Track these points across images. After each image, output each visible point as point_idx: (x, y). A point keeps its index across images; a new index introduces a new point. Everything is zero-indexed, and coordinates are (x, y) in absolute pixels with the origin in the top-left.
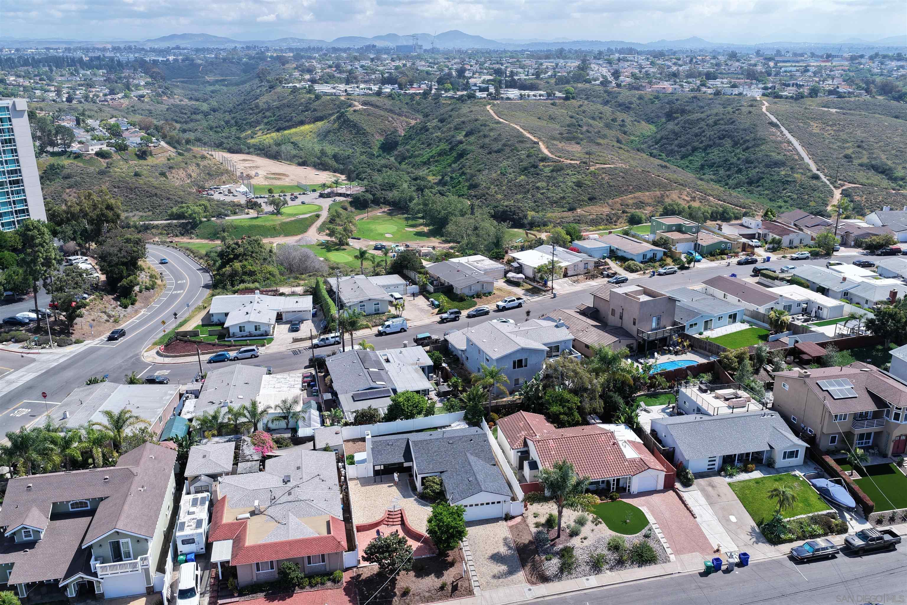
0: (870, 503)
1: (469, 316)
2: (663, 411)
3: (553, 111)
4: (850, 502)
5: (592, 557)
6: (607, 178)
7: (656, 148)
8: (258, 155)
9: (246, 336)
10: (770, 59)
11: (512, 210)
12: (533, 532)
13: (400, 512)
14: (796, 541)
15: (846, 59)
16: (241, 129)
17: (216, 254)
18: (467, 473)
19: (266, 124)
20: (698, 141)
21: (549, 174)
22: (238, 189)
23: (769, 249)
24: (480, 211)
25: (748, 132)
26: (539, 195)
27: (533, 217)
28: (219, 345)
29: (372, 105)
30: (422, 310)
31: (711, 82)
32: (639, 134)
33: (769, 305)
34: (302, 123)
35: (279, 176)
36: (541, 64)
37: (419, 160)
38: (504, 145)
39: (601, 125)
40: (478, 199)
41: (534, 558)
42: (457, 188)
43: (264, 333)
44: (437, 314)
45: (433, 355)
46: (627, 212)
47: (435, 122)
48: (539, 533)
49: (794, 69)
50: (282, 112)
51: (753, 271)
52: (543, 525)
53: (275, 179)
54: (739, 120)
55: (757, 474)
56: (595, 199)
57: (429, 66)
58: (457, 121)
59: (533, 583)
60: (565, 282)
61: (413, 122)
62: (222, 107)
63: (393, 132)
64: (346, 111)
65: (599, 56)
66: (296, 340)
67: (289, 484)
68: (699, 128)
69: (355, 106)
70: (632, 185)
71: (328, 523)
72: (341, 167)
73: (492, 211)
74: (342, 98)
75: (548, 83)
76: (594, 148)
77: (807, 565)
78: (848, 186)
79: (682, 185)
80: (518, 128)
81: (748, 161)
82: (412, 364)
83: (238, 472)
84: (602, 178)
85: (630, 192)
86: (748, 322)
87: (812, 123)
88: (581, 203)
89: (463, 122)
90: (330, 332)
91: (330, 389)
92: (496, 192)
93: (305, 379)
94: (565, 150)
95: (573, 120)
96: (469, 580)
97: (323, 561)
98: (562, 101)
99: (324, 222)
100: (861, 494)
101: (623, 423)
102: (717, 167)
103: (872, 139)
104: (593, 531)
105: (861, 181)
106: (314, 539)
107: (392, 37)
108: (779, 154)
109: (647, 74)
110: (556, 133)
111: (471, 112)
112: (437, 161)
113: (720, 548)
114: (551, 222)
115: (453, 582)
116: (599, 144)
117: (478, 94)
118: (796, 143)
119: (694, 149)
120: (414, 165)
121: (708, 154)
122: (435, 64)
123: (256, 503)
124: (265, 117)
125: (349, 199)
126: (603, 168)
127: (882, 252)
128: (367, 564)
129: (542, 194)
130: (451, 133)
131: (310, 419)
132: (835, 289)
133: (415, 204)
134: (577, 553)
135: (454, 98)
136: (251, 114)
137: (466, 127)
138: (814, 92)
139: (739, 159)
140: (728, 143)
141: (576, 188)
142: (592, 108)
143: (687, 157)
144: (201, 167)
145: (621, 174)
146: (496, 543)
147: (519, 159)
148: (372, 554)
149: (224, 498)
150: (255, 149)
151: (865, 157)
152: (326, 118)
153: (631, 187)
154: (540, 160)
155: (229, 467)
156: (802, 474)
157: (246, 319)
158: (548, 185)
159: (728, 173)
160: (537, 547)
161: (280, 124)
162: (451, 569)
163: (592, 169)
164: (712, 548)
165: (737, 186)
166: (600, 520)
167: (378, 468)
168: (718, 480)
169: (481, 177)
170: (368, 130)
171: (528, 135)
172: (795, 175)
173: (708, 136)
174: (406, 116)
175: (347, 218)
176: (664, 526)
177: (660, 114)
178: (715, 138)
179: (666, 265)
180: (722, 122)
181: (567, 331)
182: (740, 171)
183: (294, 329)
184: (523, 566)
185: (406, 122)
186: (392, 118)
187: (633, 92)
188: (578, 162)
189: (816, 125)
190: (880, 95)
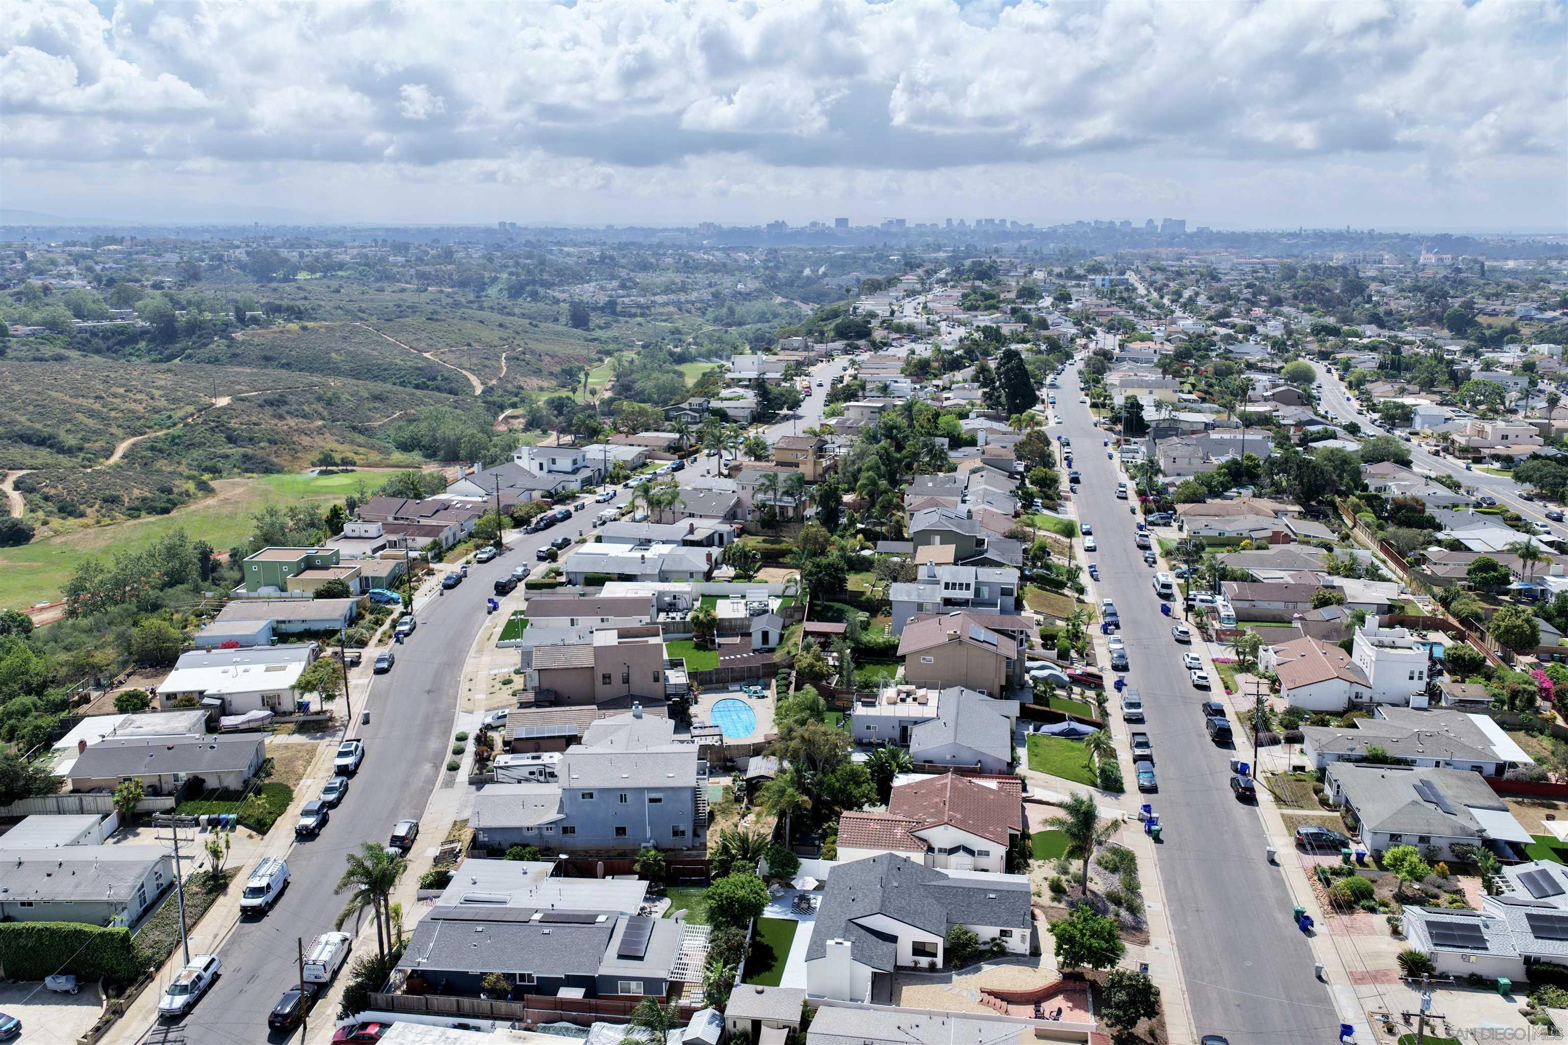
18: (972, 896)
23: (432, 558)
44: (265, 833)
100: (1086, 718)
132: (649, 572)
156: (1032, 732)
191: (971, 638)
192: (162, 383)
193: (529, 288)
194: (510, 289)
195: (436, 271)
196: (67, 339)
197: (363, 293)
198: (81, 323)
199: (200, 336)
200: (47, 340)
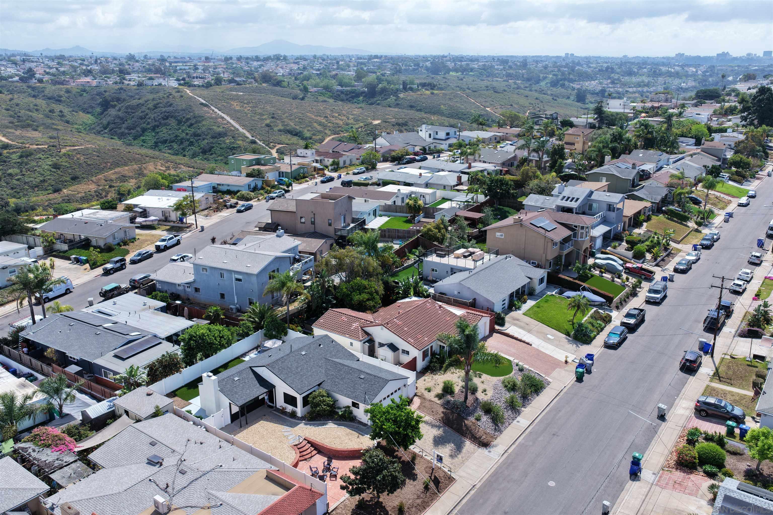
0: (611, 295)
1: (133, 263)
5: (505, 402)
6: (82, 158)
7: (106, 133)
10: (162, 60)
12: (442, 404)
13: (305, 441)
14: (597, 335)
18: (350, 373)
20: (144, 123)
21: (18, 160)
23: (332, 170)
25: (187, 112)
26: (15, 182)
27: (16, 204)
30: (68, 269)
31: (128, 77)
32: (81, 123)
33: (390, 200)
39: (41, 116)
41: (465, 425)
44: (93, 268)
46: (114, 187)
48: (446, 402)
51: (342, 184)
54: (175, 103)
55: (530, 303)
56: (78, 178)
68: (142, 112)
70: (109, 162)
71: (269, 479)
76: (55, 133)
78: (278, 146)
79: (153, 158)
81: (195, 135)
84: (78, 159)
85: (109, 168)
86: (386, 215)
87: (232, 103)
88: (65, 184)
94: (26, 137)
100: (601, 292)
102: (170, 143)
103: (280, 112)
104: (483, 383)
105: (286, 142)
108: (219, 127)
113: (566, 359)
114: (39, 206)
115: (430, 477)
116: (57, 130)
118: (228, 118)
119: (144, 130)
121: (158, 133)
126: (75, 150)
129: (18, 180)
138: (219, 82)
139: (187, 134)
140: (172, 122)
141: (55, 170)
143: (139, 137)
145: (95, 153)
151: (280, 125)
153: (109, 164)
154: (2, 148)
156: (553, 293)
158: (21, 171)
159: (181, 146)
160: (459, 414)
162: (416, 467)
163: (63, 151)
165: (194, 156)
166: (479, 373)
168: (514, 314)
172: (238, 142)
173: (152, 117)
176: (522, 359)
177: (93, 105)
178: (160, 119)
180: (161, 105)
182: (191, 144)
184: (464, 434)
187: (58, 86)
188: (46, 146)
189: (236, 104)
190: (263, 83)
191: (531, 224)
192: (355, 113)
193: (561, 82)
194: (551, 83)
195: (516, 72)
196: (331, 94)
197: (473, 81)
198: (339, 88)
199: (385, 95)
200: (322, 94)
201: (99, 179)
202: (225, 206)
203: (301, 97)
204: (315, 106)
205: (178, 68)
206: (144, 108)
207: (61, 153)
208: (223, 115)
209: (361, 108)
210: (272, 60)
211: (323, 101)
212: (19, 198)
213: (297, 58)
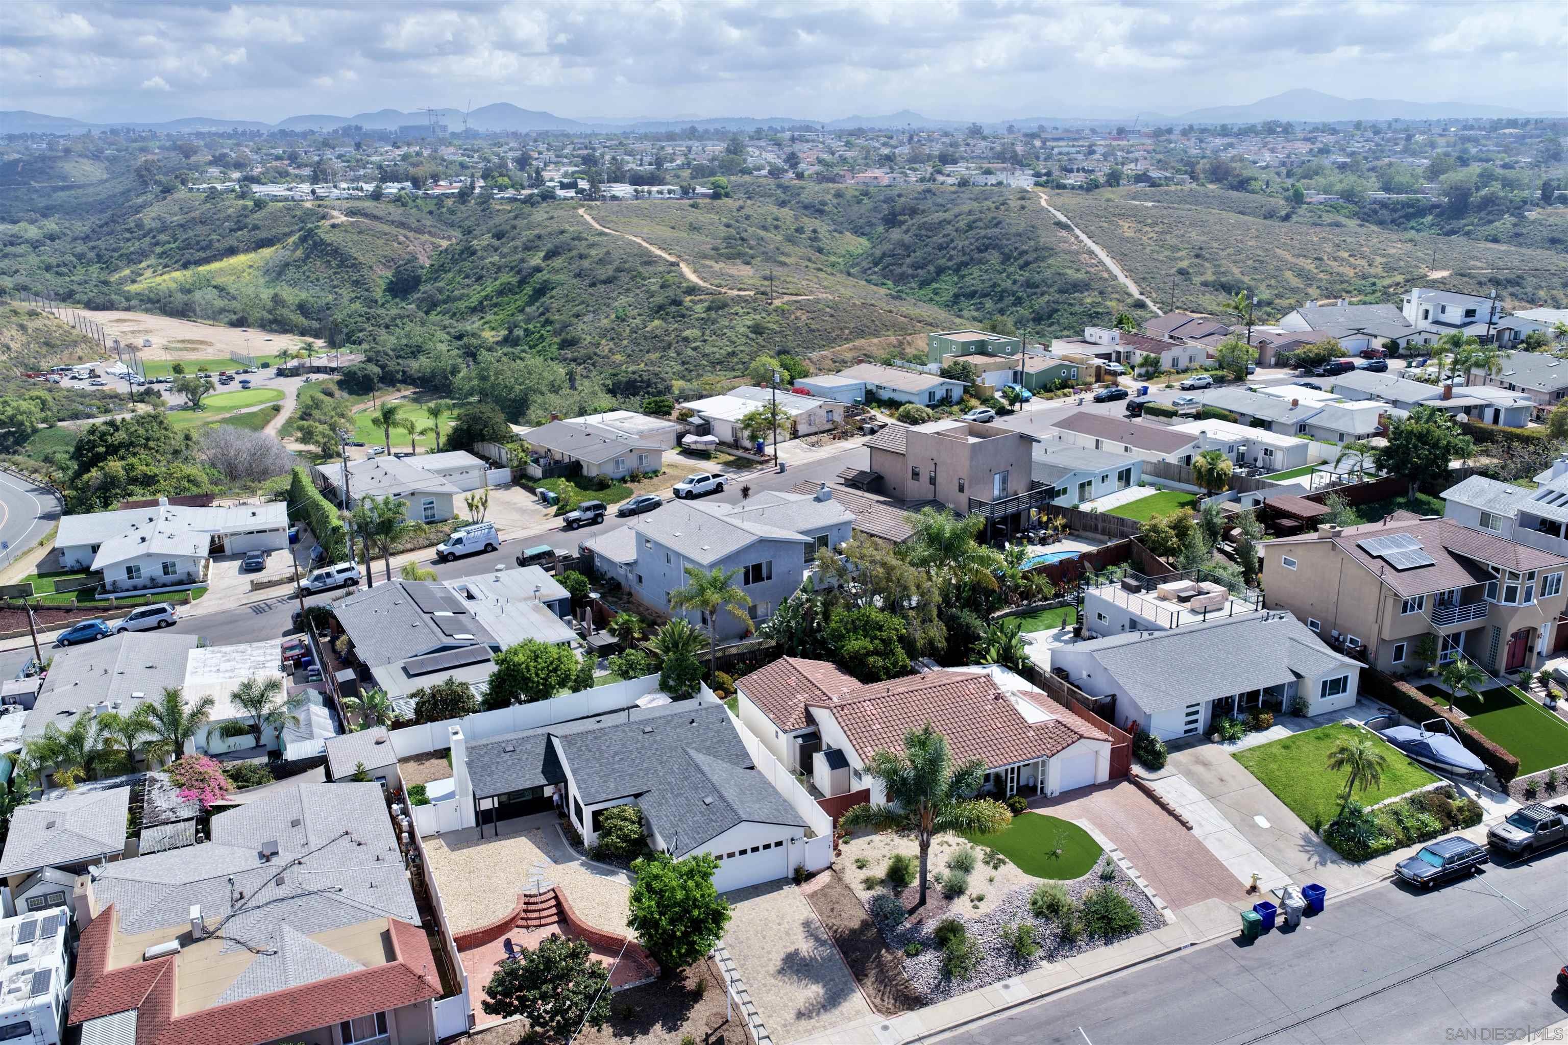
0: (1511, 759)
1: (622, 514)
2: (1057, 638)
3: (694, 216)
4: (1473, 762)
5: (1006, 936)
6: (804, 317)
7: (875, 273)
8: (147, 311)
9: (145, 588)
10: (1034, 136)
11: (645, 378)
12: (863, 901)
13: (552, 894)
14: (1395, 849)
15: (1148, 136)
16: (108, 266)
17: (67, 456)
18: (697, 788)
19: (160, 256)
20: (944, 257)
21: (704, 315)
22: (109, 370)
23: (1140, 375)
24: (586, 382)
25: (1024, 238)
26: (690, 352)
28: (79, 609)
29: (366, 215)
30: (523, 511)
31: (949, 168)
32: (844, 253)
33: (1182, 452)
34: (232, 251)
35: (192, 345)
36: (663, 148)
37: (462, 305)
38: (619, 270)
39: (779, 238)
40: (580, 364)
41: (879, 957)
42: (540, 347)
43: (184, 577)
44: (556, 516)
45: (568, 578)
47: (487, 240)
48: (877, 899)
49: (1073, 150)
50: (191, 233)
51: (1127, 409)
52: (882, 882)
53: (186, 349)
54: (1008, 221)
55: (1278, 733)
57: (463, 155)
58: (527, 234)
59: (888, 1012)
60: (795, 447)
61: (445, 244)
62: (68, 232)
63: (409, 262)
64: (318, 227)
65: (758, 135)
66: (257, 587)
67: (275, 860)
68: (944, 236)
69: (333, 217)
70: (848, 328)
71: (386, 937)
72: (315, 325)
73: (609, 382)
74: (308, 205)
75: (678, 177)
76: (778, 271)
77: (1436, 894)
79: (931, 325)
80: (639, 240)
81: (1029, 284)
82: (526, 599)
83: (141, 851)
84: (796, 318)
85: (846, 339)
86: (1151, 485)
87: (1121, 222)
89: (539, 237)
90: (332, 562)
91: (349, 659)
92: (610, 350)
93: (289, 653)
94: (727, 274)
95: (731, 230)
96: (743, 1026)
97: (383, 1029)
98: (708, 201)
99: (290, 418)
100: (1489, 744)
101: (995, 662)
102: (980, 297)
103: (1215, 245)
104: (991, 880)
106: (356, 978)
107: (387, 114)
108: (1078, 270)
109: (843, 160)
110: (707, 248)
111: (552, 218)
112: (496, 305)
113: (1258, 883)
115: (708, 1036)
116: (783, 264)
117: (561, 193)
118: (1102, 254)
119: (940, 271)
120: (454, 314)
121: (963, 277)
122: (475, 151)
123: (195, 912)
124: (157, 244)
125: (337, 377)
126: (796, 302)
127: (1325, 370)
128: (496, 1020)
129: (695, 349)
130: (519, 256)
131: (309, 724)
132: (1283, 420)
133: (463, 378)
134: (972, 932)
135: (516, 200)
136: (128, 240)
137: (544, 245)
138: (1114, 179)
139: (1015, 282)
140: (994, 257)
141: (753, 336)
142: (760, 211)
143: (929, 284)
144: (30, 331)
145: (828, 310)
146: (787, 934)
147: (647, 292)
148: (507, 993)
149: (106, 915)
150: (141, 300)
151: (1209, 272)
152: (279, 240)
153: (847, 331)
154: (684, 293)
155: (118, 842)
156: (1362, 723)
157: (143, 549)
158: (703, 334)
159: (999, 306)
160: (880, 931)
161: (188, 255)
162: (697, 1006)
163: (777, 303)
164: (1240, 884)
166: (1001, 856)
167: (486, 805)
168: (1209, 751)
169: (581, 326)
170: (361, 259)
171: (659, 252)
172: (1109, 303)
173: (960, 247)
174: (430, 233)
175: (335, 409)
176: (1135, 854)
177: (874, 220)
178: (972, 250)
179: (971, 409)
180: (979, 224)
181: (841, 508)
182: (1018, 301)
183: (253, 566)
184: (859, 975)
185: (432, 243)
186: (405, 236)
187: (825, 185)
188: (752, 293)
189: (1127, 225)
190: (1211, 182)
191: (1359, 546)
192: (1393, 251)
196: (1357, 209)
198: (1382, 195)
199: (1489, 213)
200: (1336, 209)
201: (823, 357)
202: (861, 429)
203: (1283, 213)
204: (1300, 234)
205: (1056, 150)
206: (949, 229)
207: (773, 306)
208: (1096, 249)
209: (1411, 240)
210: (1257, 134)
211: (1330, 225)
212: (689, 381)
213: (1316, 129)
